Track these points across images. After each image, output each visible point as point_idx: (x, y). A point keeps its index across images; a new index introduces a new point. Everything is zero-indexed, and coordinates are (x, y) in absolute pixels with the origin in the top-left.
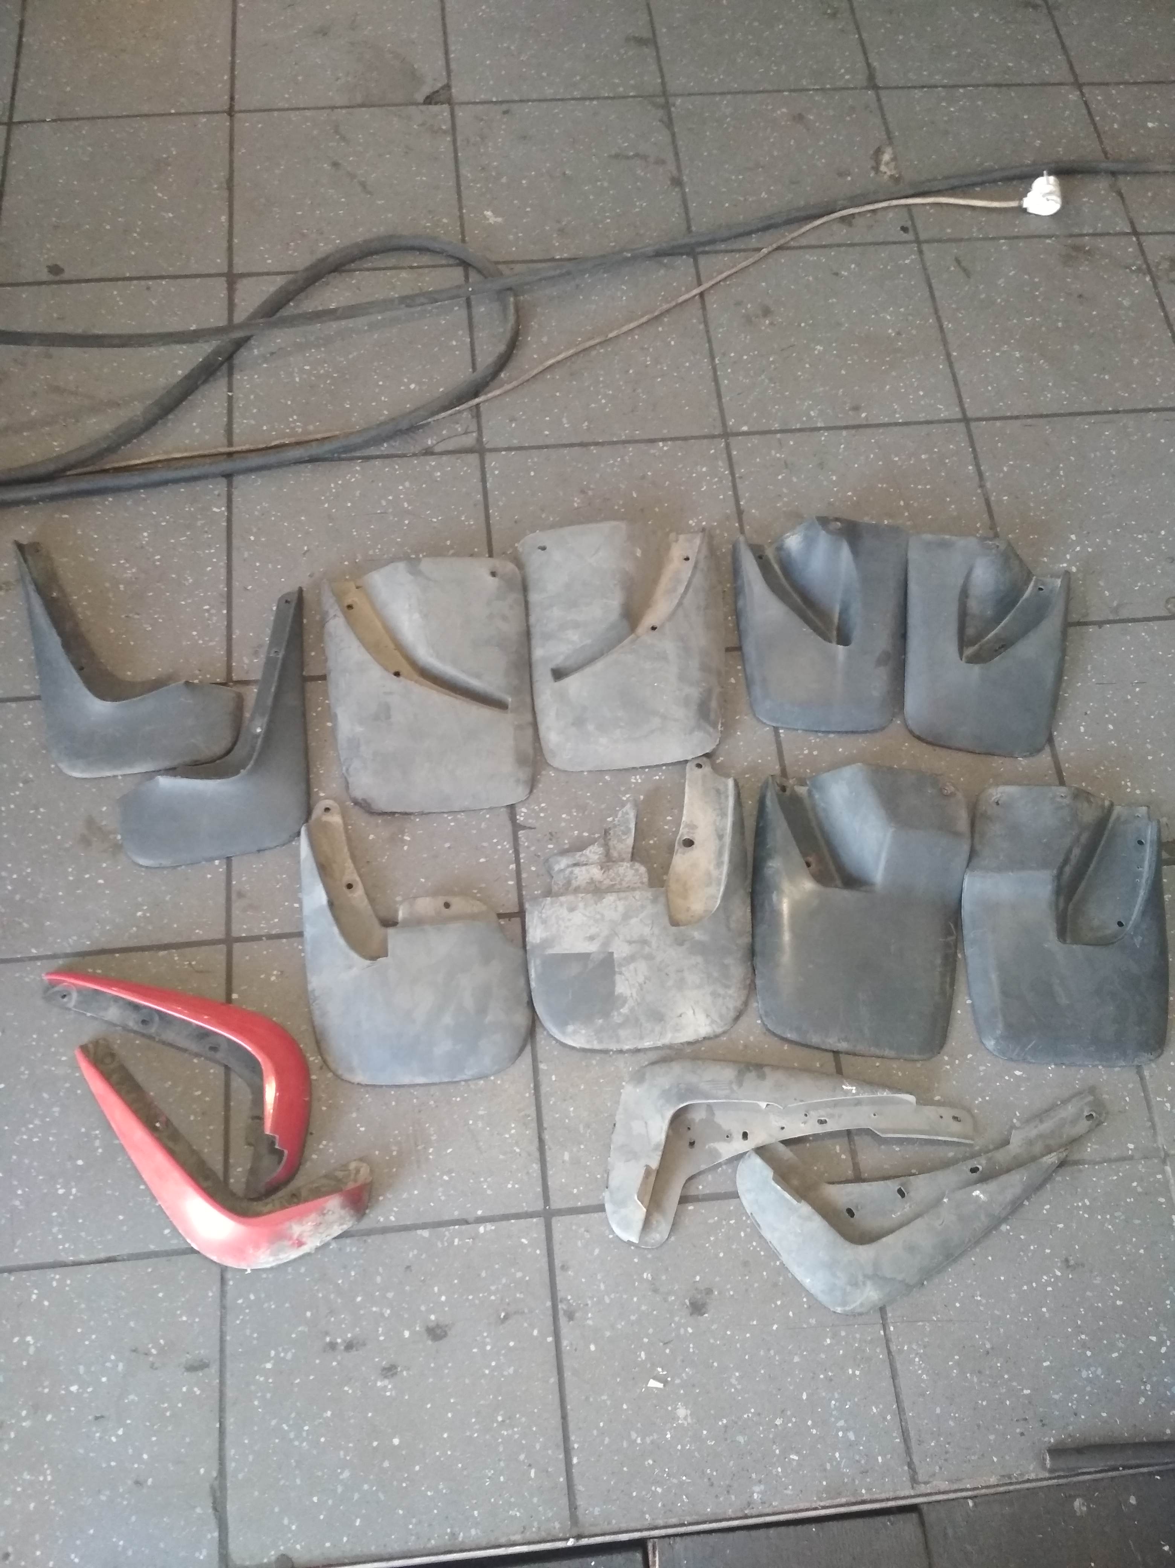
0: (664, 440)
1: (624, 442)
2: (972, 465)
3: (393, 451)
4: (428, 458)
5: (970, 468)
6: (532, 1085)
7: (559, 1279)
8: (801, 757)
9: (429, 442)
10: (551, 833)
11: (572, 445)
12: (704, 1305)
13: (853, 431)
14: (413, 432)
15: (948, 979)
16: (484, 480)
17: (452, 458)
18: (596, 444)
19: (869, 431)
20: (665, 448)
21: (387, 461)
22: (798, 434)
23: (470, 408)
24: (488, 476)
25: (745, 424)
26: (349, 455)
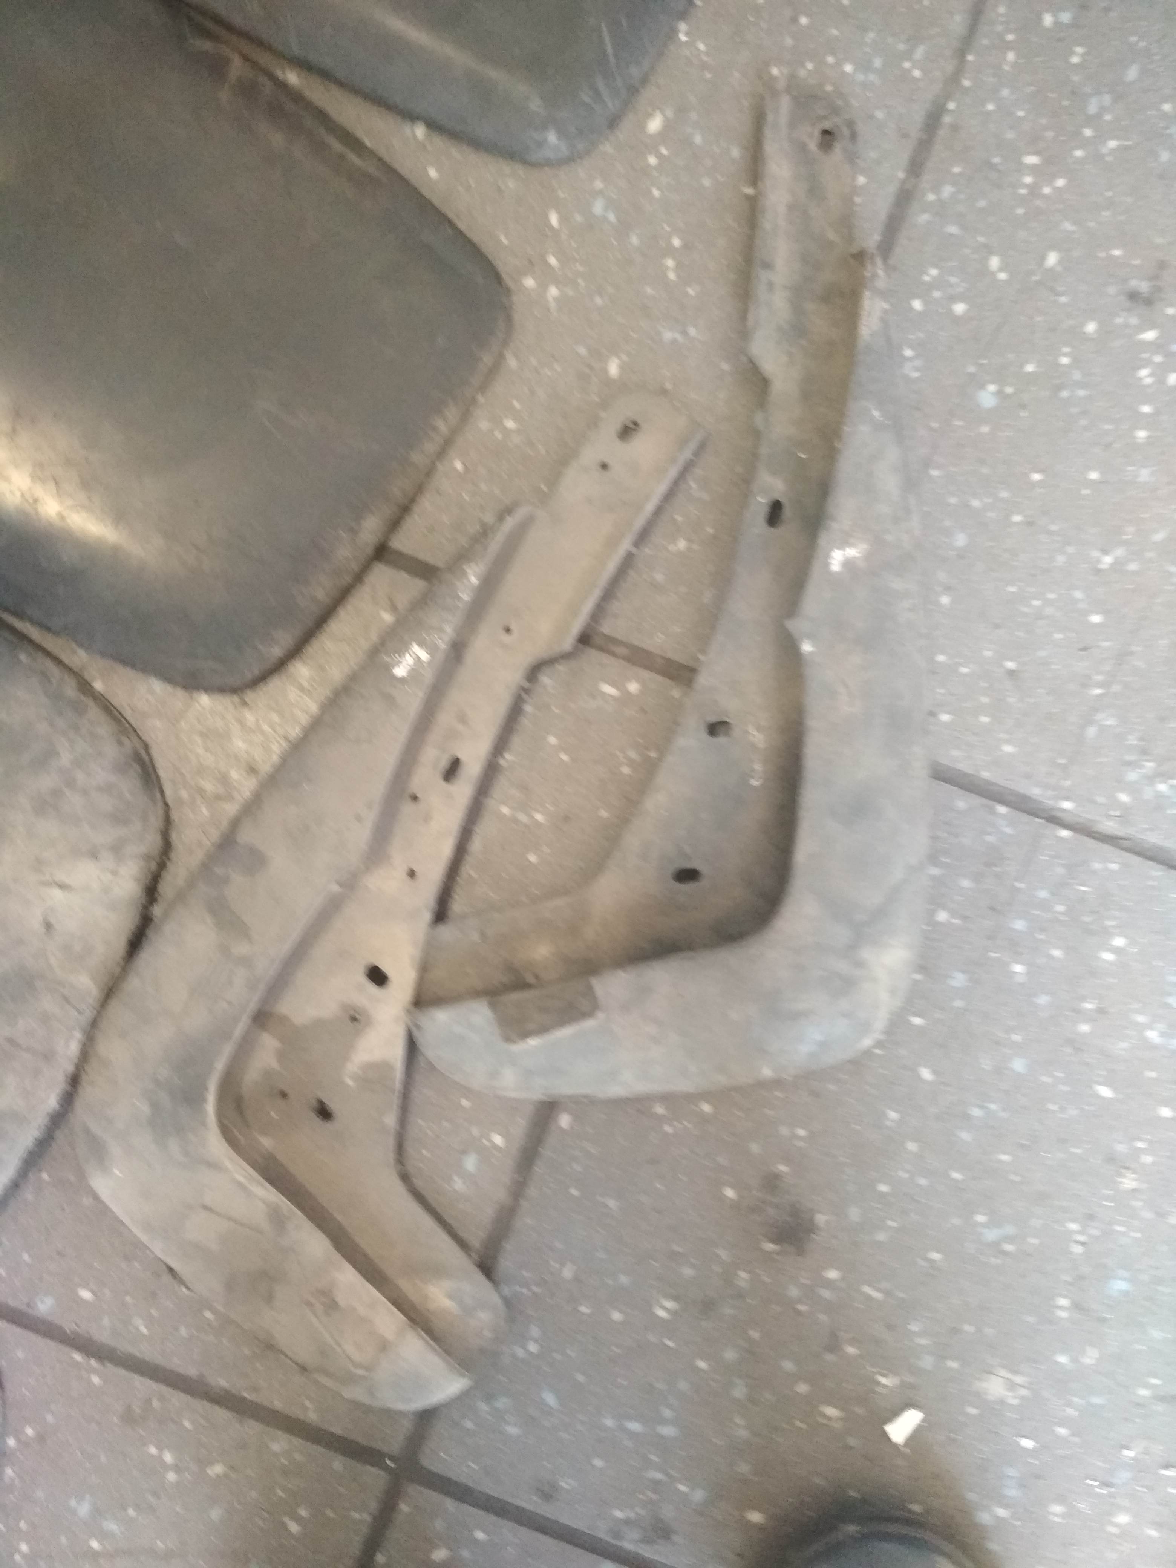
6: (78, 1357)
7: (567, 1519)
12: (795, 1212)
15: (336, 145)
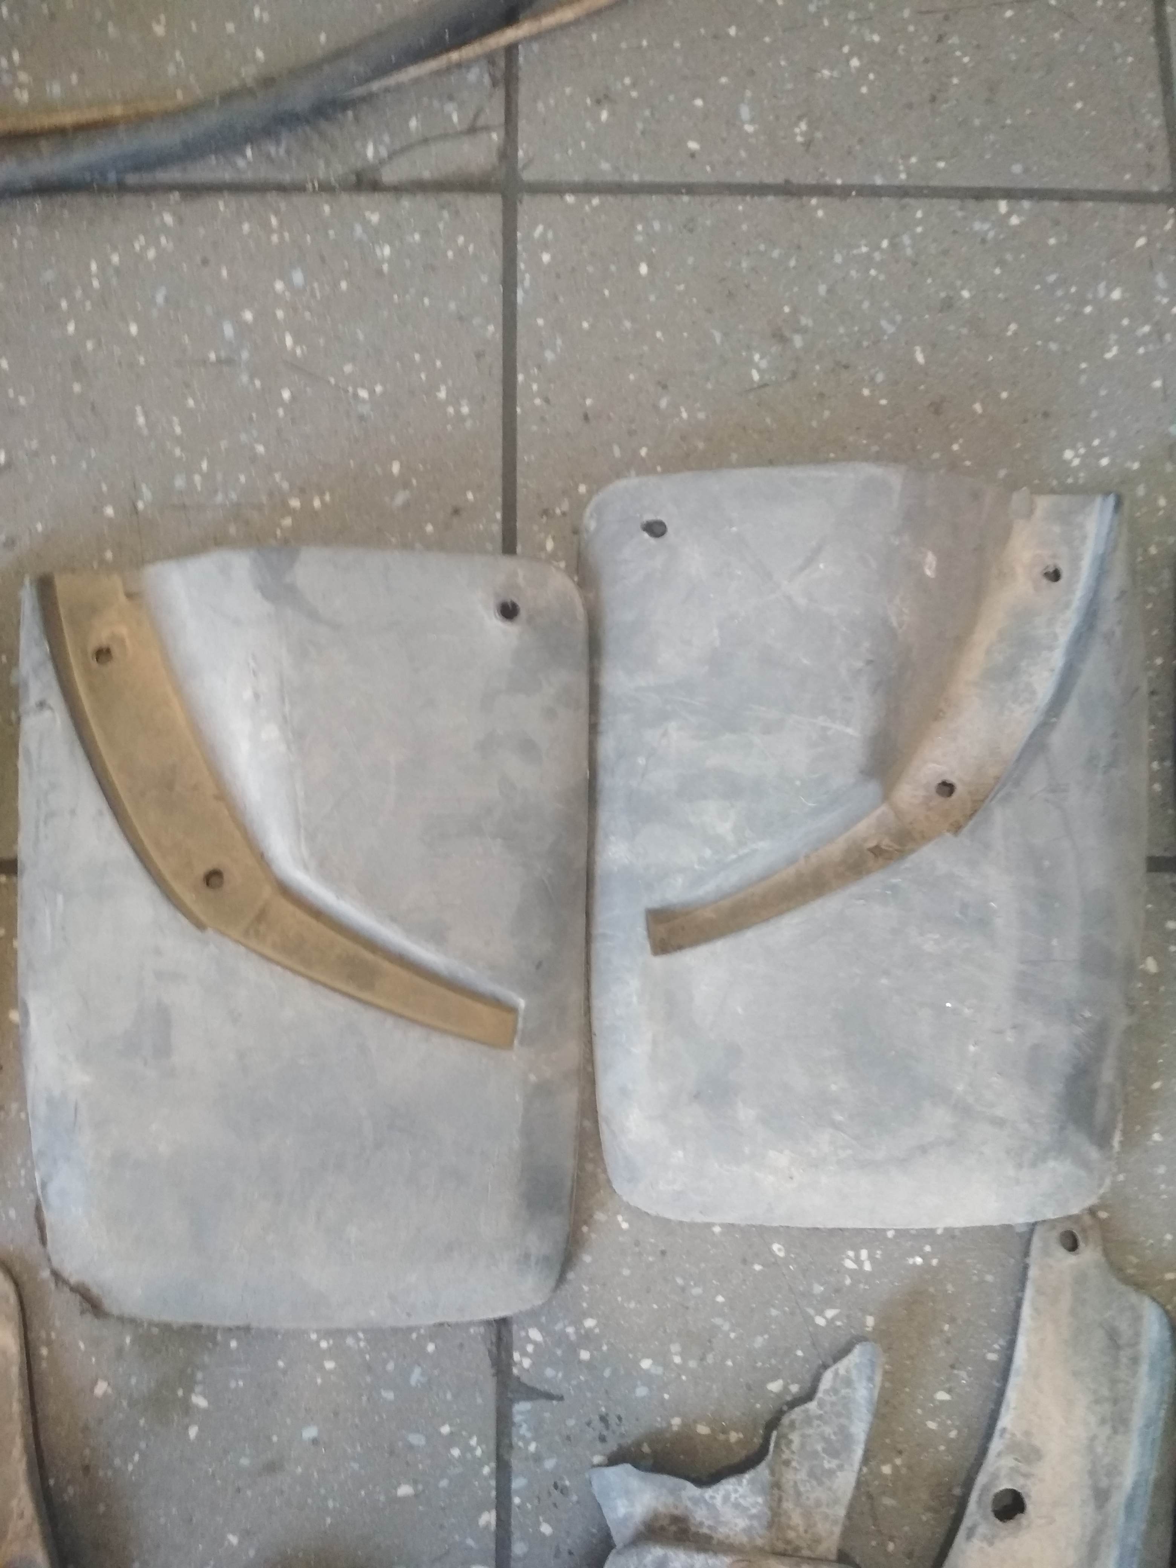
0: (1010, 194)
1: (902, 192)
3: (266, 173)
4: (362, 199)
9: (370, 152)
10: (603, 1419)
11: (760, 190)
14: (327, 118)
16: (509, 281)
17: (427, 205)
18: (825, 191)
20: (1015, 220)
21: (248, 201)
23: (490, 58)
24: (522, 266)
26: (147, 178)
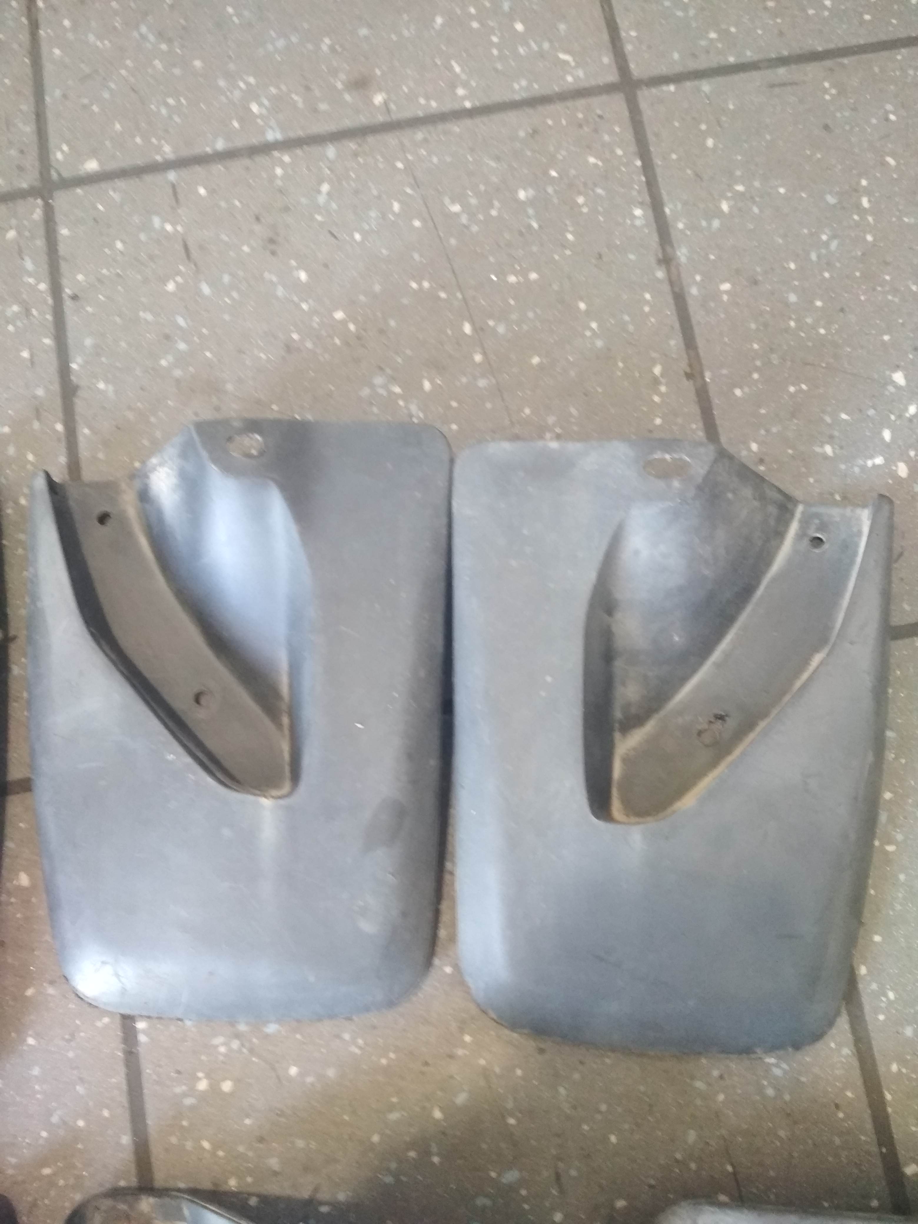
2: (642, 204)
5: (638, 212)
8: (189, 1101)
13: (352, 145)
19: (391, 139)
22: (218, 168)
25: (94, 153)
